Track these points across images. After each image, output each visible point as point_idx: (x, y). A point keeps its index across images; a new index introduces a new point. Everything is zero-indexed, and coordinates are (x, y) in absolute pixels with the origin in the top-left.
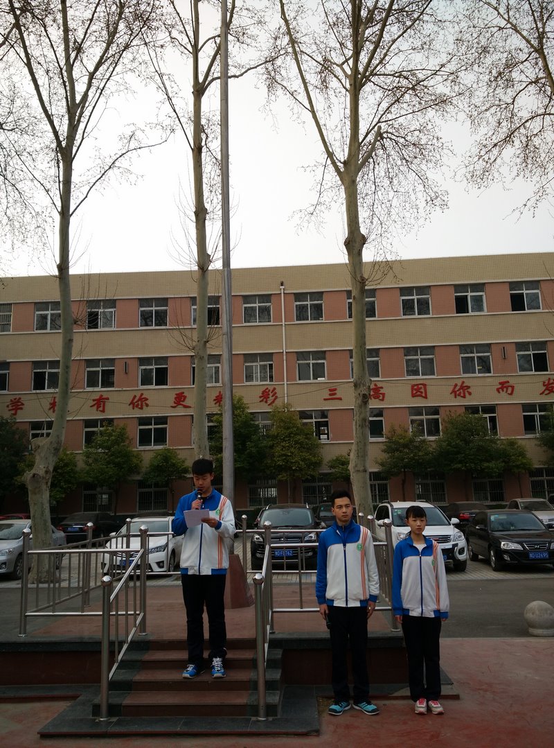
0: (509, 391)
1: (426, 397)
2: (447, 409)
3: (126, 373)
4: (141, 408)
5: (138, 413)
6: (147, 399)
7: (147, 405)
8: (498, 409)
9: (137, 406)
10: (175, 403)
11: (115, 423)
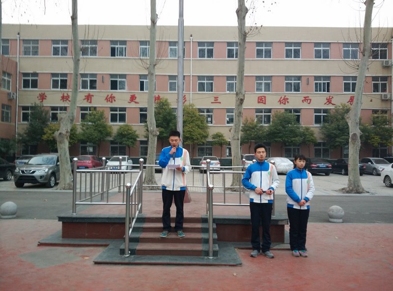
0: (309, 102)
1: (265, 103)
2: (276, 110)
3: (103, 82)
4: (111, 102)
5: (110, 105)
6: (114, 97)
7: (115, 101)
8: (302, 111)
9: (109, 101)
10: (130, 100)
11: (98, 109)
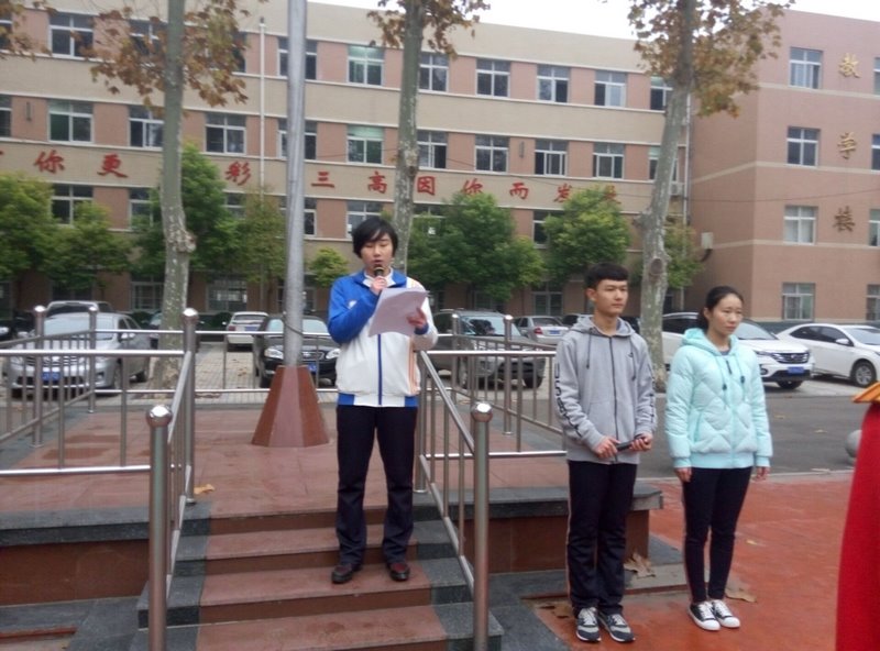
0: (523, 195)
1: (433, 194)
3: (29, 119)
4: (53, 171)
5: (49, 179)
6: (60, 159)
7: (62, 168)
9: (47, 168)
10: (105, 169)
